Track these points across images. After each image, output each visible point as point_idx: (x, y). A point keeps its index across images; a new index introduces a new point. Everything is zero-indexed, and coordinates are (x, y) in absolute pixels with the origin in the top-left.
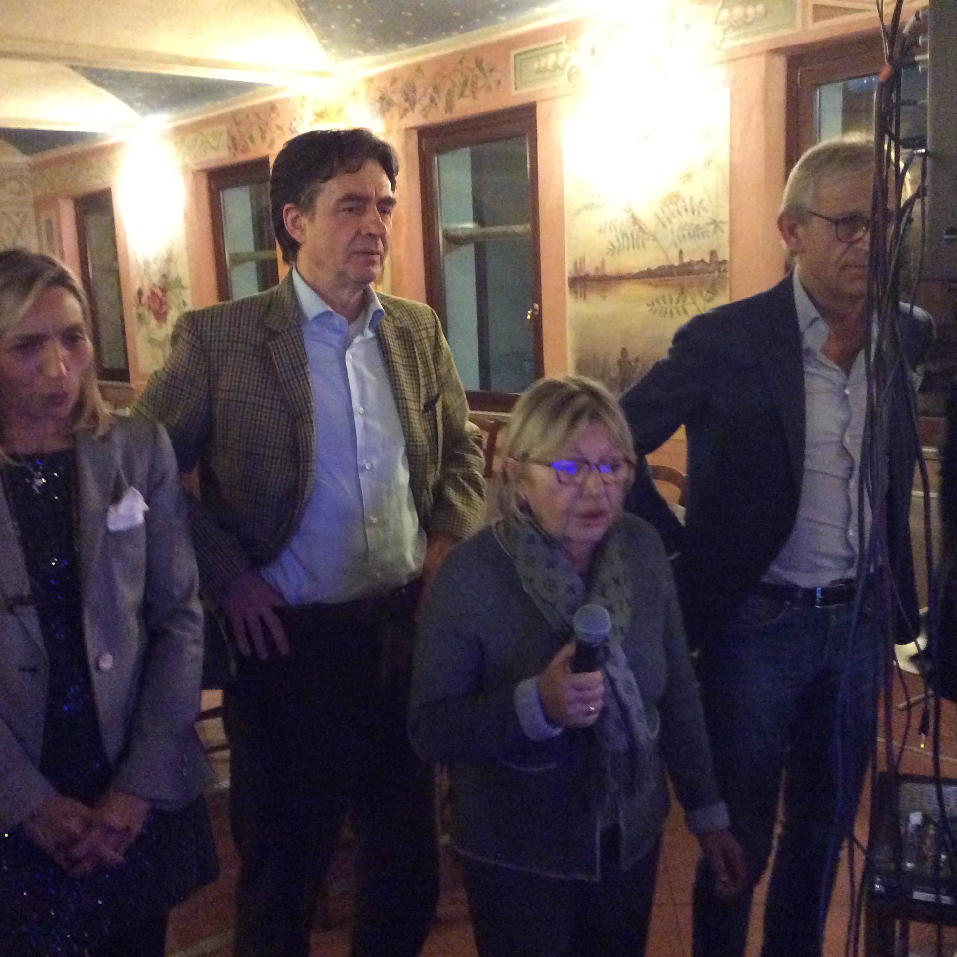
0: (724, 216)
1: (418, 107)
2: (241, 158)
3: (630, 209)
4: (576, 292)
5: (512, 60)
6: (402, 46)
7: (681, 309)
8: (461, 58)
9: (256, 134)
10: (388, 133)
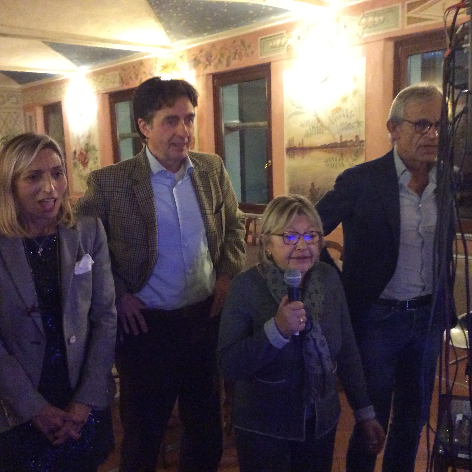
0: (363, 119)
1: (213, 64)
2: (126, 87)
3: (316, 115)
4: (289, 155)
5: (259, 41)
7: (341, 164)
8: (234, 40)
9: (133, 76)
10: (198, 76)
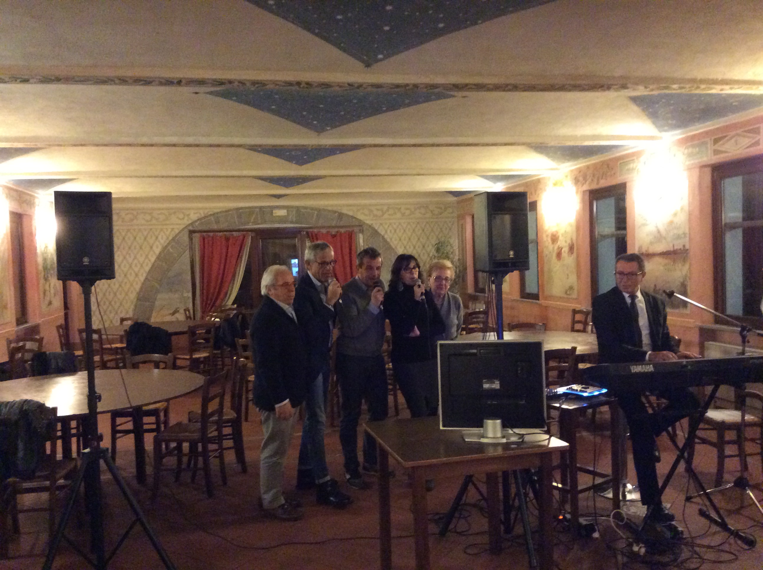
0: (687, 231)
1: (587, 183)
5: (618, 165)
6: (581, 159)
8: (603, 163)
10: (577, 192)
